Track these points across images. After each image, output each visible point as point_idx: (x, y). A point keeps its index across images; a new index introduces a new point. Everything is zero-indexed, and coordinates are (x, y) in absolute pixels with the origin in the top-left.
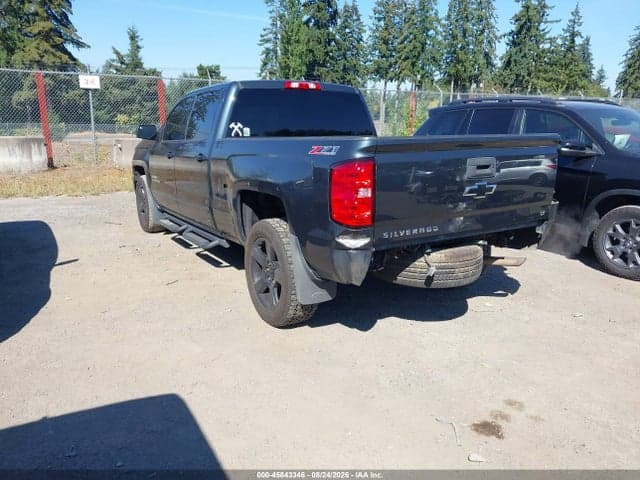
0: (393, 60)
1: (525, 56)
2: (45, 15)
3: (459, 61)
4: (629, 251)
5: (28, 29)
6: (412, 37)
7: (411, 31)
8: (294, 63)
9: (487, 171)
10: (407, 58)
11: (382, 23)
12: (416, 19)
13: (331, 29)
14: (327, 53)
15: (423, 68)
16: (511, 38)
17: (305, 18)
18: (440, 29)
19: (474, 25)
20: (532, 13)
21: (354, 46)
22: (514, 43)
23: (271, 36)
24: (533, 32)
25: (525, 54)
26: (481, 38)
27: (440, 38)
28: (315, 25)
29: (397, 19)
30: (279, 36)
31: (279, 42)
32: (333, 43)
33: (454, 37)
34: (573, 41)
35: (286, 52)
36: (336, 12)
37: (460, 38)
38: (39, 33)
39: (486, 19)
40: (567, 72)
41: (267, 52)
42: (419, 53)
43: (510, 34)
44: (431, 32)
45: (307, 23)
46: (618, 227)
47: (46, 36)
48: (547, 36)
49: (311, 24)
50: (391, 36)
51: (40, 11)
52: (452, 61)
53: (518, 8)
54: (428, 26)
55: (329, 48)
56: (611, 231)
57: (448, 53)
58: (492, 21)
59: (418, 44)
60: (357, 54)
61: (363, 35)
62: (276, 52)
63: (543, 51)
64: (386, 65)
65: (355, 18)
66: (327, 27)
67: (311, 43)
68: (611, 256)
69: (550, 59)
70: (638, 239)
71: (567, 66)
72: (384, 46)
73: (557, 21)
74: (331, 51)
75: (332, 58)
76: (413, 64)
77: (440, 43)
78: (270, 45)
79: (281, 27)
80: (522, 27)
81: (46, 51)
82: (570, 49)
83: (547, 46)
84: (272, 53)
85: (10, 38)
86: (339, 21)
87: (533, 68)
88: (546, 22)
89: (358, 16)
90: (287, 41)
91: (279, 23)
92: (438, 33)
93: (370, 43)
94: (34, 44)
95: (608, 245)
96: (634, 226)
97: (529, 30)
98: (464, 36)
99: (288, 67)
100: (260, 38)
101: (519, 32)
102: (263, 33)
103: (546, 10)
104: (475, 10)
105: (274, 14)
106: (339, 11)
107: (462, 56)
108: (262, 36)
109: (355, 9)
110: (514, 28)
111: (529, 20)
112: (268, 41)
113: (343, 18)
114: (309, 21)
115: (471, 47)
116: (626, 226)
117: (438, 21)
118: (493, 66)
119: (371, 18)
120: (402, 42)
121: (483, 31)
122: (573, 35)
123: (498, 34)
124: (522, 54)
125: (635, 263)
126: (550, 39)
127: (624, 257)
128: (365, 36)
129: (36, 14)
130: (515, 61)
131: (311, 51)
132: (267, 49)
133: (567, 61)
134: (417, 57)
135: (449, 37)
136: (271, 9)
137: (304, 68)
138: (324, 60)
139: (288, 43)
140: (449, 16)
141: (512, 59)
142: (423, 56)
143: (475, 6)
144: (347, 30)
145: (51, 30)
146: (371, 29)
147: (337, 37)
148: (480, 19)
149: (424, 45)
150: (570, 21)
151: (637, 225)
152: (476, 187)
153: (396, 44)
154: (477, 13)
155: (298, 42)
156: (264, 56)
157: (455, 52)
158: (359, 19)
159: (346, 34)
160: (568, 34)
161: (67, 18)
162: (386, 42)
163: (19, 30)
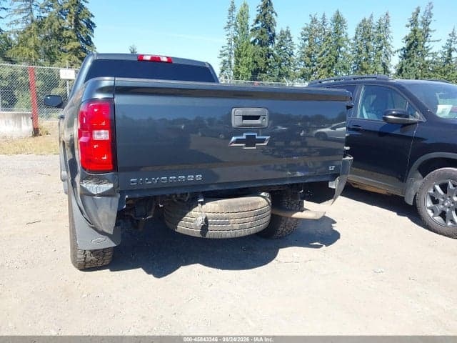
0: (314, 68)
1: (413, 65)
2: (76, 38)
3: (363, 69)
4: (448, 210)
5: (64, 48)
6: (328, 51)
7: (328, 47)
8: (243, 70)
9: (258, 122)
10: (324, 67)
11: (307, 42)
12: (332, 39)
13: (270, 47)
14: (267, 64)
15: (336, 74)
16: (403, 53)
17: (252, 39)
18: (349, 46)
19: (374, 43)
20: (418, 35)
21: (287, 59)
22: (405, 56)
23: (227, 52)
24: (419, 48)
25: (413, 64)
26: (379, 52)
27: (349, 53)
28: (259, 44)
29: (318, 40)
30: (233, 52)
31: (233, 56)
32: (271, 57)
33: (360, 52)
34: (450, 55)
35: (237, 62)
36: (274, 35)
37: (364, 53)
38: (71, 50)
39: (384, 39)
40: (446, 77)
41: (224, 62)
42: (333, 64)
43: (402, 50)
44: (342, 49)
45: (253, 43)
46: (438, 187)
47: (75, 51)
48: (430, 51)
49: (256, 44)
50: (313, 52)
51: (73, 35)
52: (358, 69)
53: (408, 32)
54: (340, 44)
55: (268, 60)
56: (431, 191)
57: (355, 63)
58: (388, 40)
59: (332, 57)
60: (289, 64)
61: (294, 50)
62: (230, 62)
63: (427, 62)
64: (309, 71)
65: (288, 39)
66: (268, 45)
67: (256, 57)
68: (432, 214)
69: (433, 68)
70: (455, 199)
71: (445, 73)
72: (308, 58)
73: (438, 41)
74: (270, 62)
75: (270, 67)
76: (329, 71)
77: (348, 56)
78: (226, 58)
79: (235, 45)
80: (411, 45)
81: (74, 62)
82: (447, 61)
83: (431, 58)
84: (227, 64)
85: (53, 53)
86: (276, 42)
87: (420, 75)
88: (429, 41)
89: (291, 38)
90: (239, 55)
91: (233, 42)
92: (348, 50)
93: (298, 56)
94: (67, 57)
95: (429, 204)
96: (451, 186)
97: (416, 47)
98: (367, 52)
99: (238, 73)
100: (220, 53)
101: (409, 49)
102: (222, 49)
103: (429, 33)
104: (376, 32)
105: (230, 37)
106: (276, 34)
107: (365, 65)
108: (221, 51)
109: (288, 33)
110: (405, 45)
111: (416, 40)
112: (224, 55)
113: (280, 40)
114: (255, 41)
115: (372, 59)
116: (444, 187)
117: (348, 41)
118: (389, 72)
119: (299, 38)
120: (321, 56)
121: (381, 48)
122: (450, 51)
123: (393, 50)
124: (411, 64)
125: (452, 221)
126: (433, 53)
127: (443, 215)
128: (295, 52)
129: (70, 37)
130: (406, 69)
131: (256, 62)
132: (224, 61)
133: (446, 69)
134: (332, 66)
135: (356, 52)
136: (228, 33)
137: (250, 74)
138: (265, 69)
139: (239, 56)
140: (356, 37)
141: (403, 68)
142: (336, 65)
143: (375, 30)
144: (283, 48)
145: (79, 48)
146: (299, 46)
147: (275, 52)
148: (379, 39)
149: (337, 57)
150: (448, 40)
151: (454, 186)
152: (244, 137)
153: (316, 57)
154: (377, 35)
155: (246, 55)
156: (222, 66)
157: (360, 63)
158: (291, 40)
159: (282, 50)
160: (446, 50)
161: (90, 40)
162: (309, 56)
163: (59, 48)
